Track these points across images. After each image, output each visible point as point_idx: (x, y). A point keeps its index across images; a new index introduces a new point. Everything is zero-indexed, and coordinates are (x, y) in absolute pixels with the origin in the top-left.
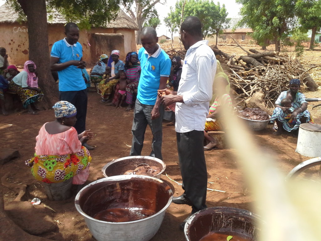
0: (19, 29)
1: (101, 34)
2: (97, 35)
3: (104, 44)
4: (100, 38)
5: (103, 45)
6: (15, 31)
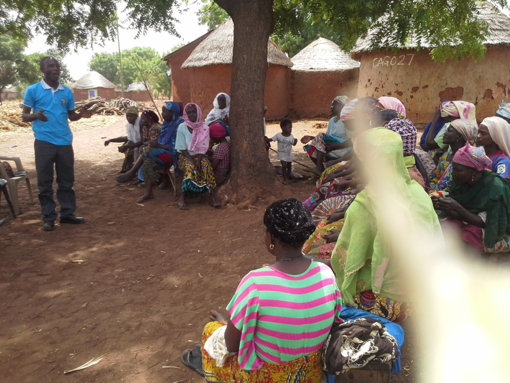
6: (375, 65)
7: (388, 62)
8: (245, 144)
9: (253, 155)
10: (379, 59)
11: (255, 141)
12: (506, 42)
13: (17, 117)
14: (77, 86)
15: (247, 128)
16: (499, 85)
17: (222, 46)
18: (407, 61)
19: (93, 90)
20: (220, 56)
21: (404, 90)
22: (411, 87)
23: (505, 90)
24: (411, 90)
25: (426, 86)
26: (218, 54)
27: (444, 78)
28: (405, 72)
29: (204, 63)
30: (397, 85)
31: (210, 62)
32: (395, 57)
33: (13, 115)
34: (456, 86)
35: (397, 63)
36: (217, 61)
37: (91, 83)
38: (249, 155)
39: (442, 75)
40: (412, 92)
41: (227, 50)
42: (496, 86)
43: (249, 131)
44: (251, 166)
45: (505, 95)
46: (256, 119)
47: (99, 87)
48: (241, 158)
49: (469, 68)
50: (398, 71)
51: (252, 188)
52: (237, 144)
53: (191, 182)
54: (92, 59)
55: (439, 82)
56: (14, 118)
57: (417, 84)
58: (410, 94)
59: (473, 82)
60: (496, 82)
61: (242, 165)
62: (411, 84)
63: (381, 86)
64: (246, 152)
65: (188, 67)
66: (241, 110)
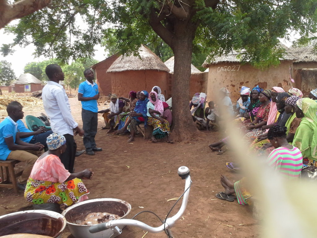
0: (222, 69)
1: (309, 69)
2: (304, 70)
3: (311, 79)
4: (308, 73)
5: (311, 81)
6: (218, 71)
7: (226, 69)
8: (182, 111)
9: (186, 117)
10: (220, 68)
11: (186, 110)
12: (287, 59)
13: (5, 101)
14: (17, 82)
15: (183, 103)
16: (285, 81)
17: (132, 60)
18: (236, 69)
19: (28, 85)
20: (131, 66)
21: (236, 84)
22: (240, 82)
23: (288, 84)
24: (239, 84)
25: (248, 82)
26: (130, 64)
27: (256, 77)
28: (235, 74)
29: (122, 70)
30: (232, 81)
31: (126, 69)
32: (230, 67)
33: (2, 100)
34: (263, 82)
35: (231, 70)
36: (129, 69)
37: (27, 80)
38: (184, 116)
39: (256, 76)
40: (240, 85)
41: (135, 63)
42: (283, 82)
43: (184, 105)
44: (185, 122)
45: (288, 86)
46: (187, 99)
47: (32, 83)
48: (180, 118)
49: (269, 72)
50: (232, 74)
51: (187, 133)
52: (177, 111)
53: (159, 129)
54: (26, 65)
55: (254, 79)
56: (3, 102)
57: (242, 80)
58: (239, 86)
59: (272, 80)
60: (283, 79)
61: (181, 122)
62: (239, 81)
63: (223, 82)
64: (182, 115)
65: (111, 72)
66: (180, 94)
